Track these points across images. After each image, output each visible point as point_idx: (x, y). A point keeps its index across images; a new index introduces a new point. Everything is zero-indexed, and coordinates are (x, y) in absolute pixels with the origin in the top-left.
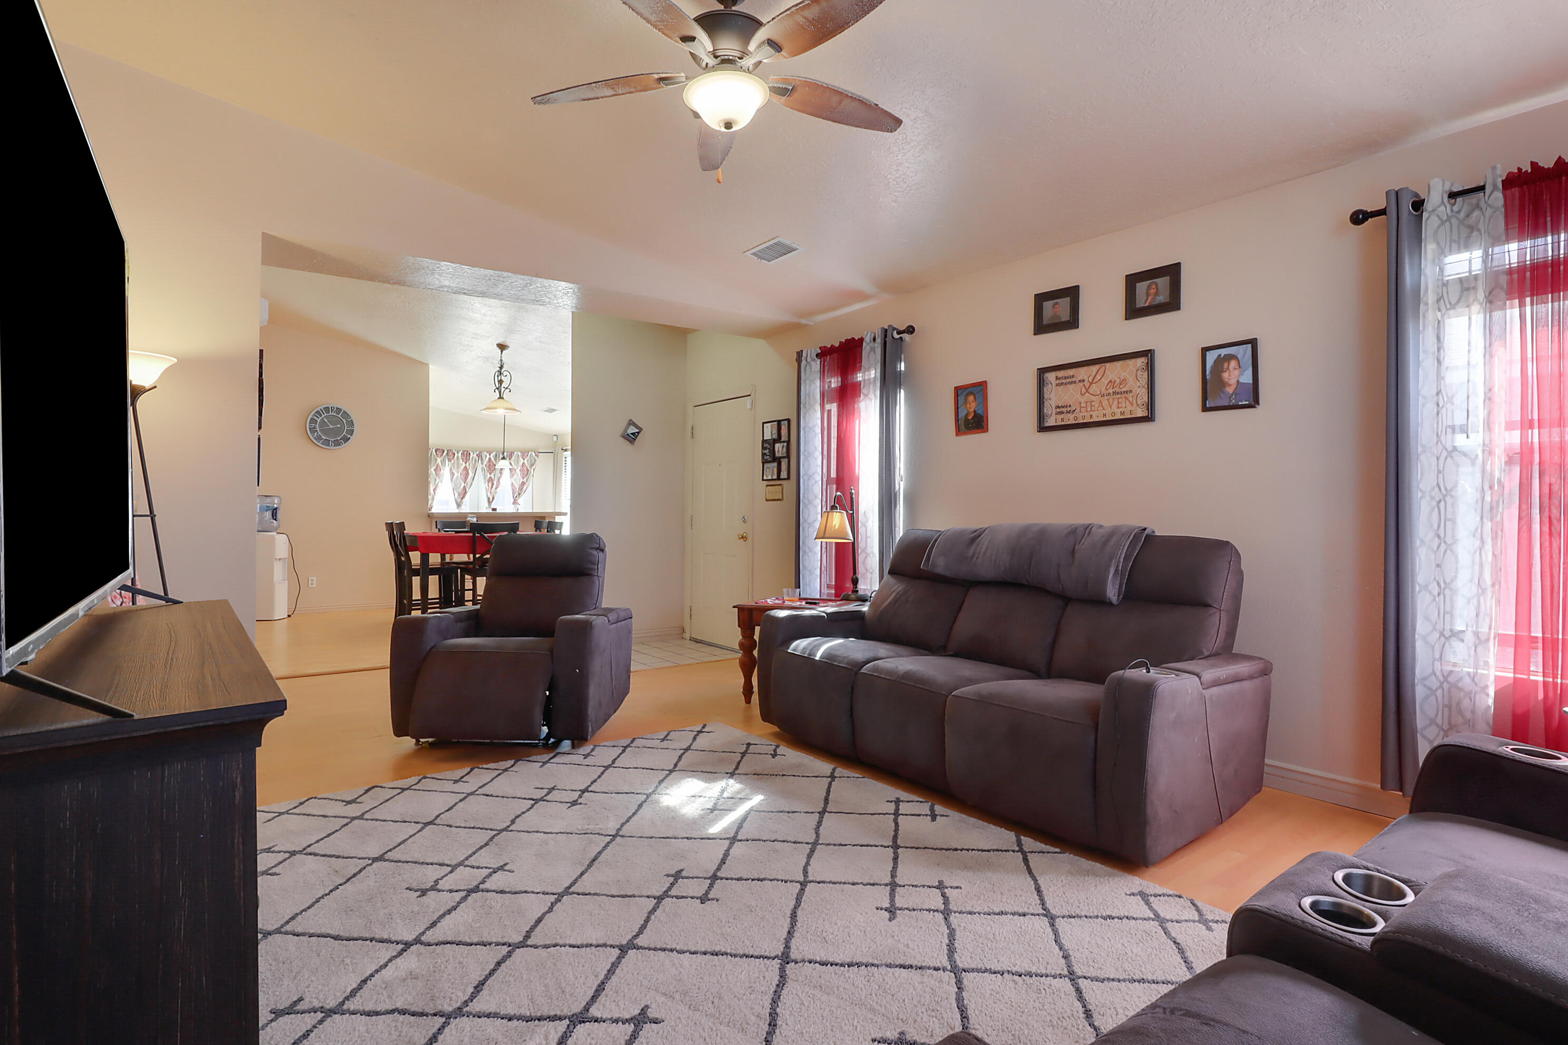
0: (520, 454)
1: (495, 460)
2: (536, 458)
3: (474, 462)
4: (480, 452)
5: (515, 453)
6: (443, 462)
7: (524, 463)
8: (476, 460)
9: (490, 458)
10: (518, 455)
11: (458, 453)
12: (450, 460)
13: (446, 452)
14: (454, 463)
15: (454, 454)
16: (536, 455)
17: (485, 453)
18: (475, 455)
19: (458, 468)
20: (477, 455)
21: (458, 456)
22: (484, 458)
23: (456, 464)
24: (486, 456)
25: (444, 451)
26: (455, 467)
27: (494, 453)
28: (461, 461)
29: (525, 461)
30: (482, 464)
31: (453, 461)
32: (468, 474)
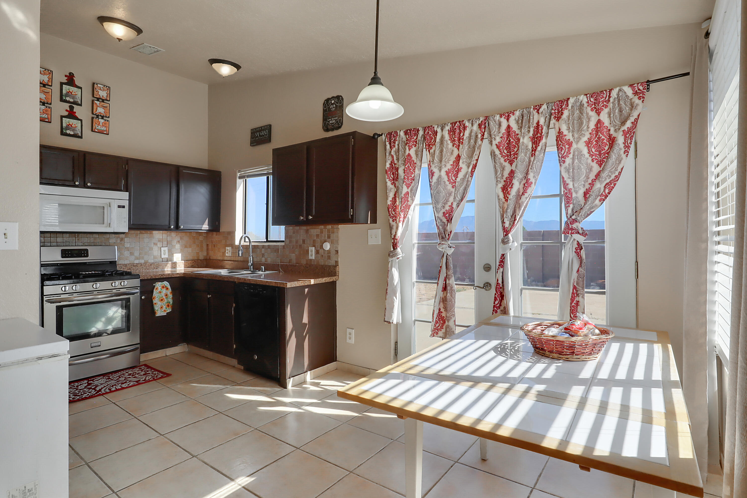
0: (584, 99)
1: (520, 128)
2: (636, 100)
3: (472, 141)
4: (487, 118)
5: (571, 101)
6: (419, 154)
7: (599, 121)
8: (477, 136)
9: (509, 127)
10: (582, 105)
11: (442, 130)
12: (429, 147)
13: (421, 133)
14: (434, 151)
15: (436, 133)
16: (636, 93)
17: (497, 117)
18: (475, 127)
19: (441, 161)
20: (480, 126)
21: (443, 137)
22: (494, 129)
23: (437, 152)
24: (500, 125)
25: (418, 130)
26: (436, 159)
27: (517, 113)
28: (450, 145)
29: (604, 117)
30: (491, 143)
31: (434, 147)
32: (459, 171)
